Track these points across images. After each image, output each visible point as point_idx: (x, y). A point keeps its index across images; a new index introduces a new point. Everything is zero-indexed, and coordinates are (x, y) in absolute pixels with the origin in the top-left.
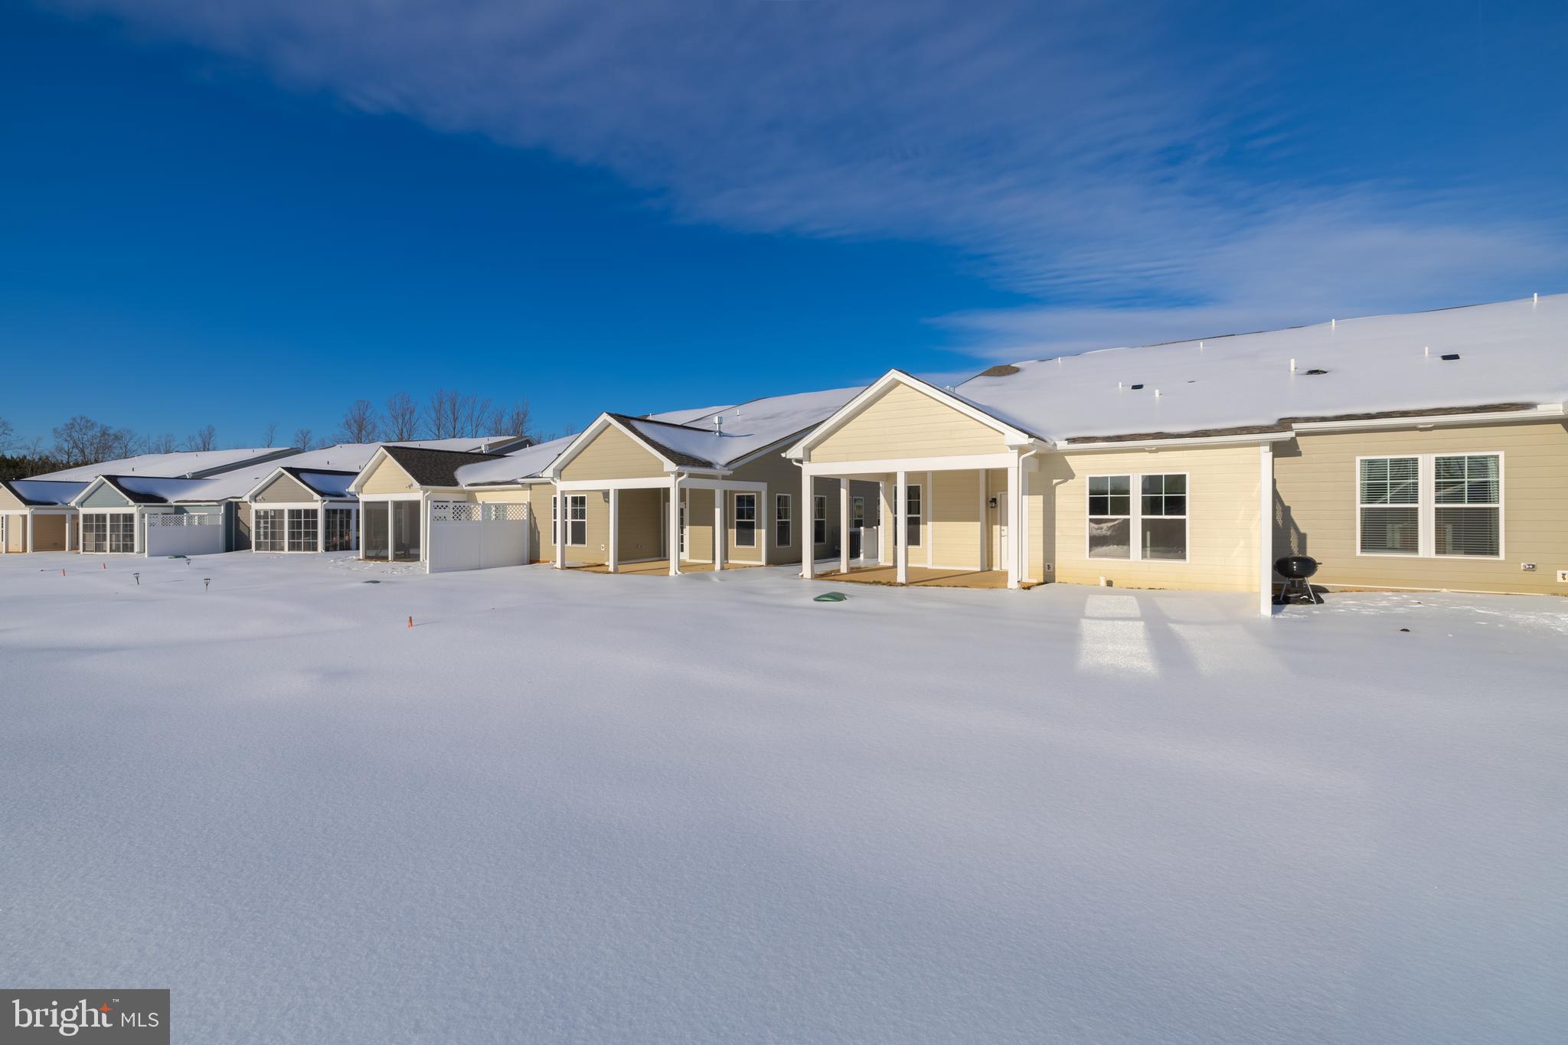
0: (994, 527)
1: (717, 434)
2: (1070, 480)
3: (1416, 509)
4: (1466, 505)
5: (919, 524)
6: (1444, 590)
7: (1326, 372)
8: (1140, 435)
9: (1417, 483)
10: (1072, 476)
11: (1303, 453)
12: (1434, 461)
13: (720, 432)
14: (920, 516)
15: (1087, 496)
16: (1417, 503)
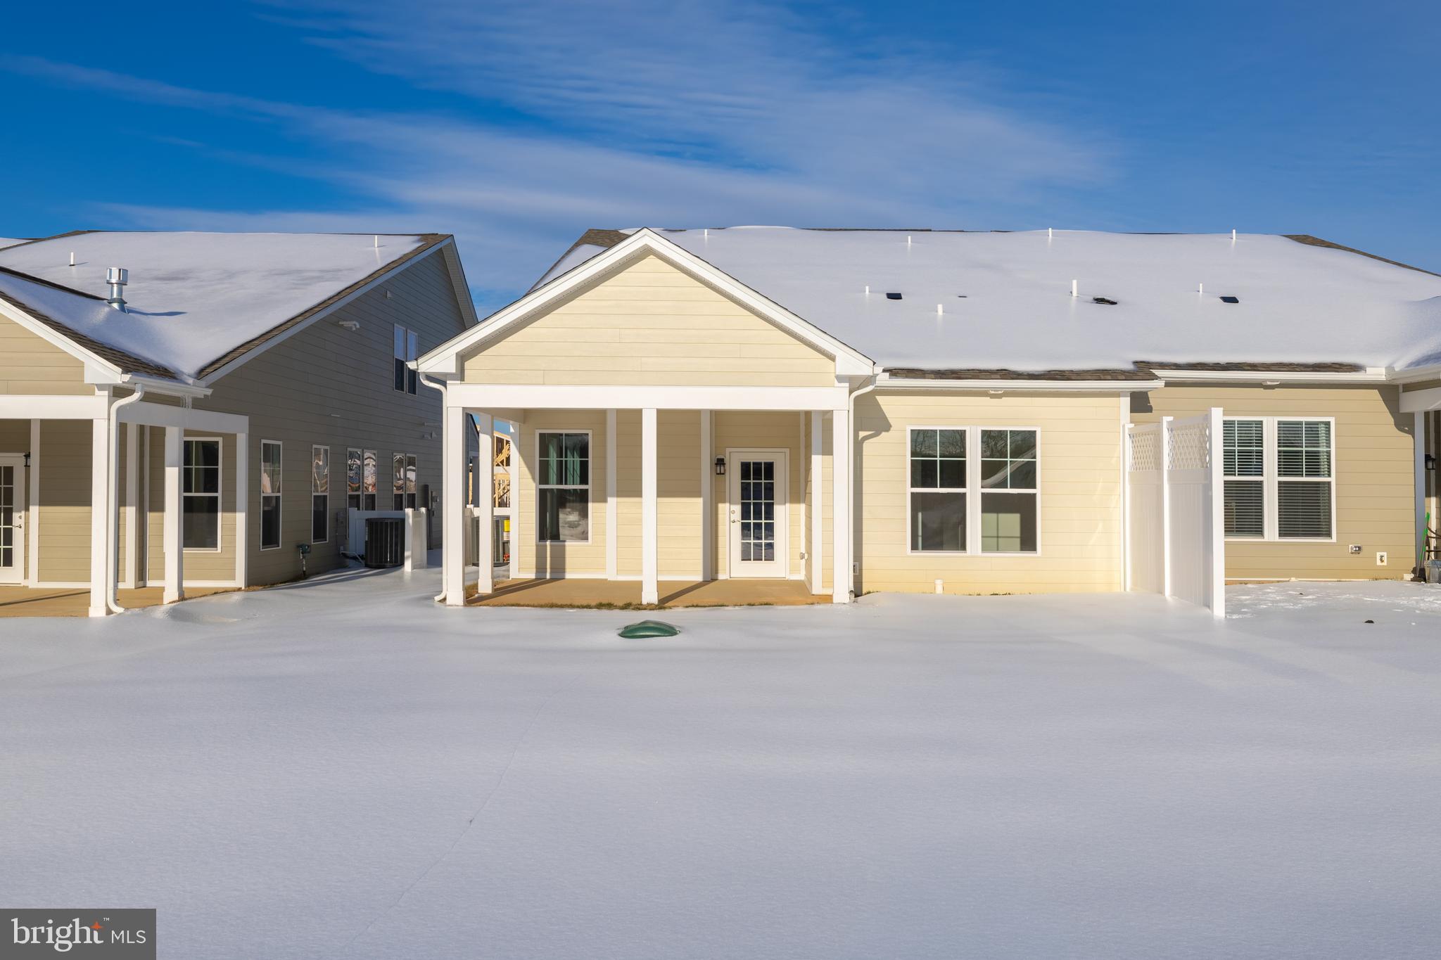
0: (720, 506)
1: (115, 306)
2: (883, 433)
3: (1261, 483)
4: (1304, 479)
5: (587, 502)
6: (1293, 579)
7: (1113, 303)
8: (980, 371)
9: (1261, 452)
10: (887, 427)
11: (1154, 408)
12: (1276, 426)
13: (122, 303)
14: (589, 487)
15: (909, 458)
16: (1262, 475)
